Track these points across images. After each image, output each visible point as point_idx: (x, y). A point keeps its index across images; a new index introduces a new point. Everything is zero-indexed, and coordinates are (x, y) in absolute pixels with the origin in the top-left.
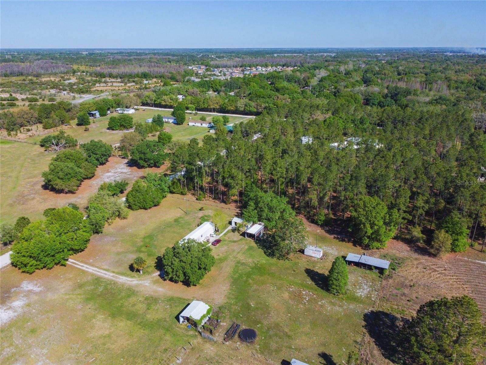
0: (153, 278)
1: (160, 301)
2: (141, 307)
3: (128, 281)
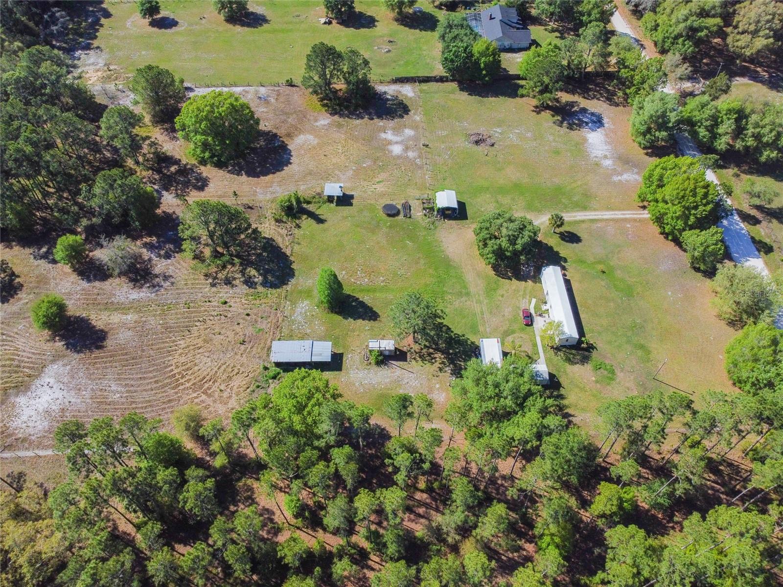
2: (506, 200)
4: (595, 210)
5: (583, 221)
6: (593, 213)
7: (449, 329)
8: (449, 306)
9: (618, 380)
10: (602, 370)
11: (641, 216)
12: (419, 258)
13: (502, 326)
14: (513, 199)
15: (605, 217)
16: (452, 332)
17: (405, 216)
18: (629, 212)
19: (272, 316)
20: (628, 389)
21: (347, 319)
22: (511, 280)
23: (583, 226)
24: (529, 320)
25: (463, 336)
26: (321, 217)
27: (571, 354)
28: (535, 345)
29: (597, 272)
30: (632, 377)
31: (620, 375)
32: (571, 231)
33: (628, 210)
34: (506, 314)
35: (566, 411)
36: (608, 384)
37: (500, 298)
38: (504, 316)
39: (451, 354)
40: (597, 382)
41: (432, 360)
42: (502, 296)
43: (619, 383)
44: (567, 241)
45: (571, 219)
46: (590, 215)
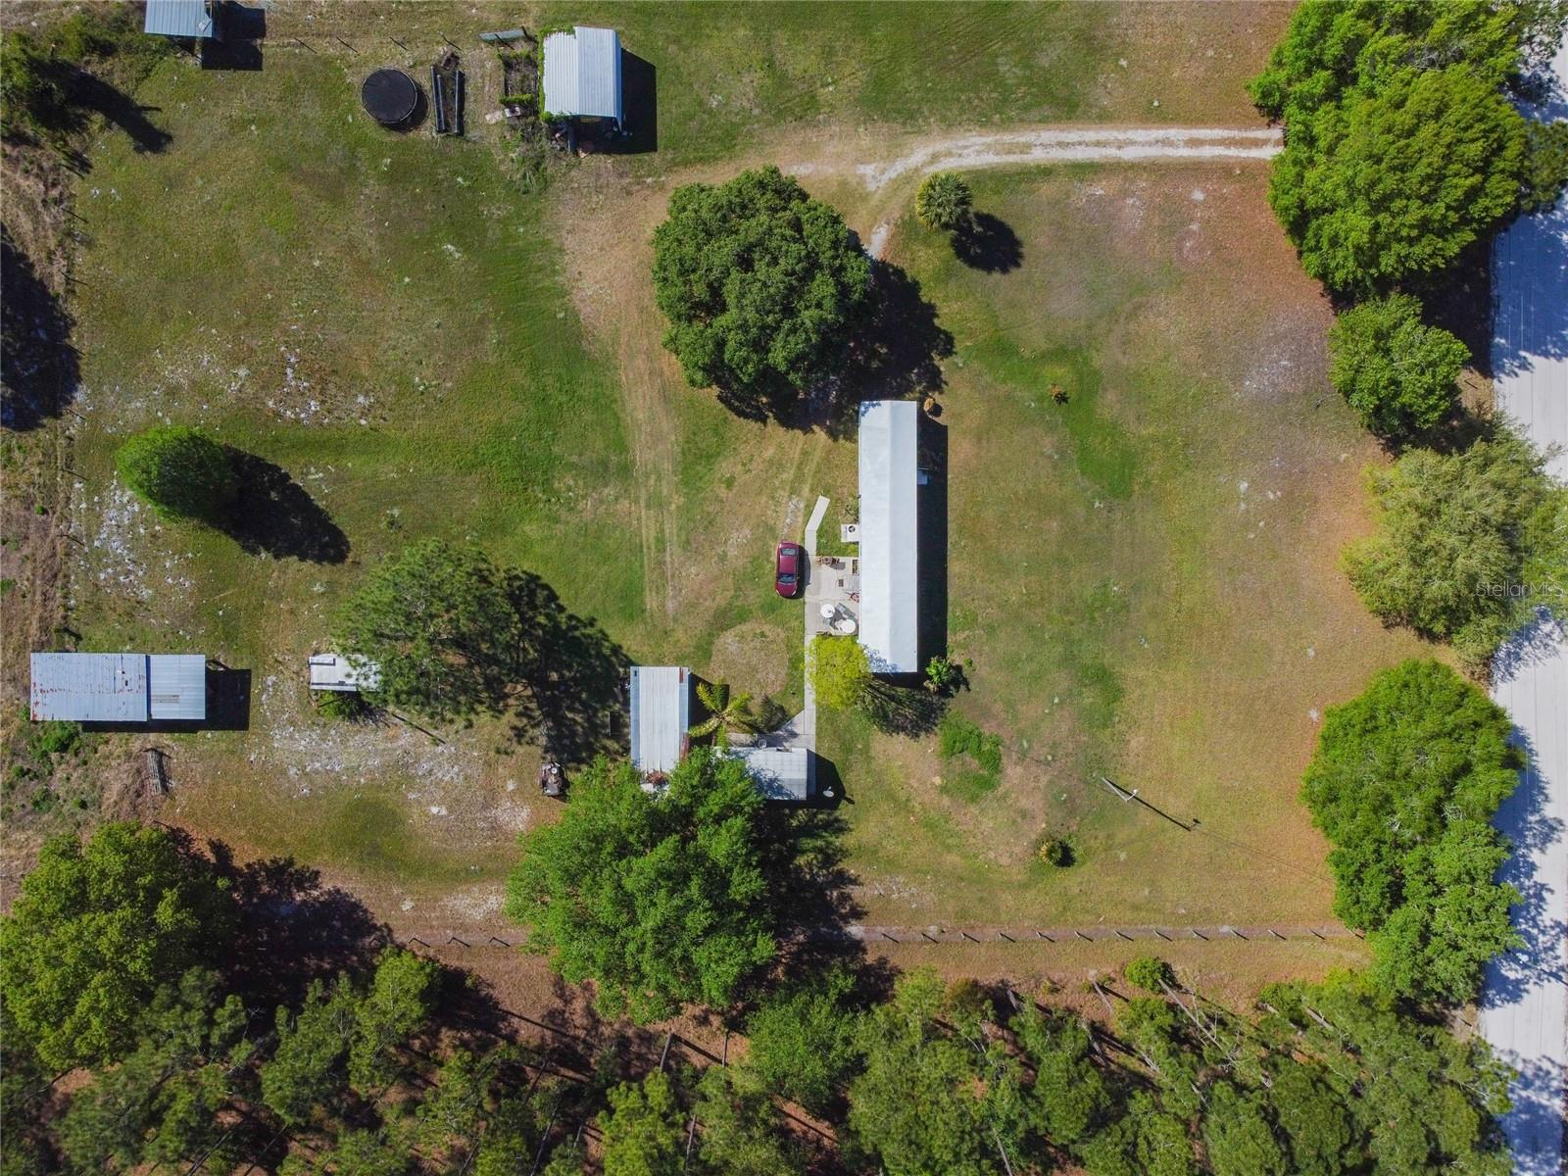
0: (877, 214)
1: (756, 111)
2: (800, 59)
3: (949, 154)
4: (1104, 118)
5: (1047, 172)
6: (1091, 135)
7: (553, 597)
8: (563, 514)
9: (1001, 790)
10: (967, 756)
11: (1254, 153)
12: (481, 322)
13: (713, 595)
14: (828, 53)
15: (1129, 154)
16: (561, 609)
17: (444, 128)
18: (1216, 133)
19: (34, 537)
20: (1024, 817)
21: (255, 552)
22: (763, 420)
23: (1047, 190)
24: (794, 576)
25: (592, 622)
26: (156, 120)
27: (892, 698)
28: (796, 662)
29: (1040, 399)
30: (1044, 780)
31: (1013, 772)
32: (998, 215)
33: (1219, 121)
34: (732, 552)
35: (841, 866)
36: (974, 799)
37: (723, 492)
38: (723, 558)
39: (554, 685)
40: (944, 790)
41: (497, 701)
42: (730, 483)
43: (1005, 797)
44: (973, 262)
45: (1012, 158)
46: (1080, 144)
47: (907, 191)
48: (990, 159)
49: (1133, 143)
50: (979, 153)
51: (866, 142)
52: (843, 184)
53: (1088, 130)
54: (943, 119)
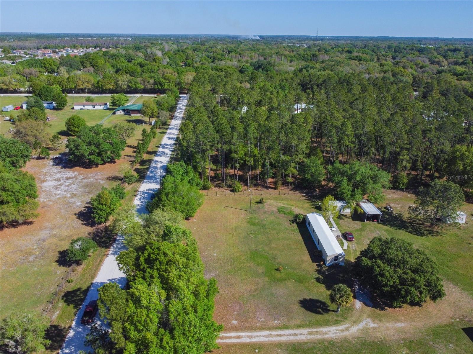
0: (362, 311)
1: (431, 343)
3: (342, 331)
4: (280, 345)
5: (299, 326)
6: (283, 339)
9: (276, 208)
10: (287, 211)
13: (368, 233)
16: (406, 231)
18: (228, 341)
20: (270, 205)
23: (298, 322)
24: (346, 236)
30: (266, 209)
31: (274, 210)
36: (283, 206)
41: (410, 219)
44: (318, 301)
45: (315, 330)
46: (288, 335)
47: (354, 319)
48: (325, 329)
49: (265, 336)
50: (330, 331)
51: (379, 334)
52: (380, 321)
53: (285, 341)
54: (349, 343)
